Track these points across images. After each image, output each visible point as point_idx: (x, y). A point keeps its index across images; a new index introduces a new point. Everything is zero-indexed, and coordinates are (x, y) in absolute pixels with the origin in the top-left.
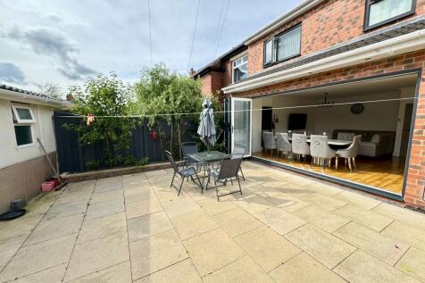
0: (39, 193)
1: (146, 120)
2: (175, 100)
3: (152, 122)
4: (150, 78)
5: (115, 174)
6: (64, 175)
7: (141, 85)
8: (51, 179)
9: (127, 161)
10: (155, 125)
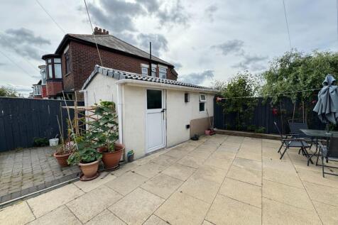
0: (204, 134)
1: (269, 99)
2: (305, 79)
3: (275, 100)
4: (279, 64)
5: (240, 135)
6: (215, 129)
7: (270, 72)
8: (209, 129)
9: (249, 128)
10: (278, 103)
